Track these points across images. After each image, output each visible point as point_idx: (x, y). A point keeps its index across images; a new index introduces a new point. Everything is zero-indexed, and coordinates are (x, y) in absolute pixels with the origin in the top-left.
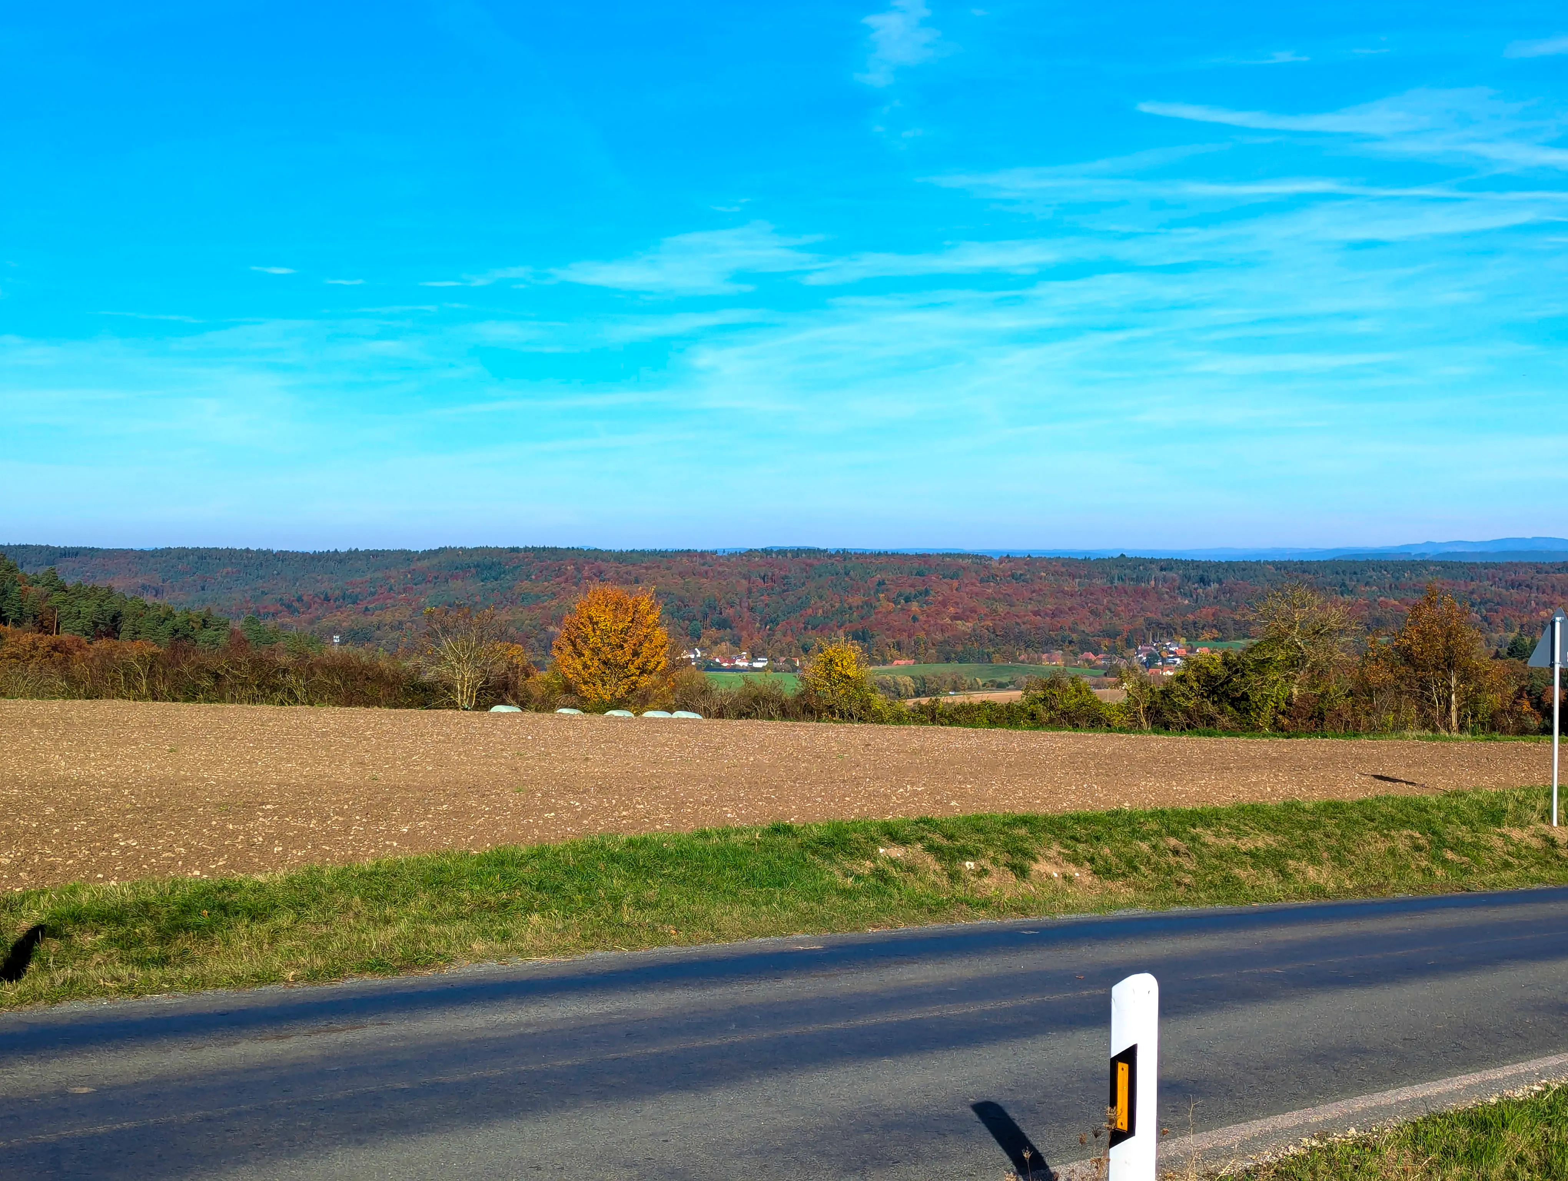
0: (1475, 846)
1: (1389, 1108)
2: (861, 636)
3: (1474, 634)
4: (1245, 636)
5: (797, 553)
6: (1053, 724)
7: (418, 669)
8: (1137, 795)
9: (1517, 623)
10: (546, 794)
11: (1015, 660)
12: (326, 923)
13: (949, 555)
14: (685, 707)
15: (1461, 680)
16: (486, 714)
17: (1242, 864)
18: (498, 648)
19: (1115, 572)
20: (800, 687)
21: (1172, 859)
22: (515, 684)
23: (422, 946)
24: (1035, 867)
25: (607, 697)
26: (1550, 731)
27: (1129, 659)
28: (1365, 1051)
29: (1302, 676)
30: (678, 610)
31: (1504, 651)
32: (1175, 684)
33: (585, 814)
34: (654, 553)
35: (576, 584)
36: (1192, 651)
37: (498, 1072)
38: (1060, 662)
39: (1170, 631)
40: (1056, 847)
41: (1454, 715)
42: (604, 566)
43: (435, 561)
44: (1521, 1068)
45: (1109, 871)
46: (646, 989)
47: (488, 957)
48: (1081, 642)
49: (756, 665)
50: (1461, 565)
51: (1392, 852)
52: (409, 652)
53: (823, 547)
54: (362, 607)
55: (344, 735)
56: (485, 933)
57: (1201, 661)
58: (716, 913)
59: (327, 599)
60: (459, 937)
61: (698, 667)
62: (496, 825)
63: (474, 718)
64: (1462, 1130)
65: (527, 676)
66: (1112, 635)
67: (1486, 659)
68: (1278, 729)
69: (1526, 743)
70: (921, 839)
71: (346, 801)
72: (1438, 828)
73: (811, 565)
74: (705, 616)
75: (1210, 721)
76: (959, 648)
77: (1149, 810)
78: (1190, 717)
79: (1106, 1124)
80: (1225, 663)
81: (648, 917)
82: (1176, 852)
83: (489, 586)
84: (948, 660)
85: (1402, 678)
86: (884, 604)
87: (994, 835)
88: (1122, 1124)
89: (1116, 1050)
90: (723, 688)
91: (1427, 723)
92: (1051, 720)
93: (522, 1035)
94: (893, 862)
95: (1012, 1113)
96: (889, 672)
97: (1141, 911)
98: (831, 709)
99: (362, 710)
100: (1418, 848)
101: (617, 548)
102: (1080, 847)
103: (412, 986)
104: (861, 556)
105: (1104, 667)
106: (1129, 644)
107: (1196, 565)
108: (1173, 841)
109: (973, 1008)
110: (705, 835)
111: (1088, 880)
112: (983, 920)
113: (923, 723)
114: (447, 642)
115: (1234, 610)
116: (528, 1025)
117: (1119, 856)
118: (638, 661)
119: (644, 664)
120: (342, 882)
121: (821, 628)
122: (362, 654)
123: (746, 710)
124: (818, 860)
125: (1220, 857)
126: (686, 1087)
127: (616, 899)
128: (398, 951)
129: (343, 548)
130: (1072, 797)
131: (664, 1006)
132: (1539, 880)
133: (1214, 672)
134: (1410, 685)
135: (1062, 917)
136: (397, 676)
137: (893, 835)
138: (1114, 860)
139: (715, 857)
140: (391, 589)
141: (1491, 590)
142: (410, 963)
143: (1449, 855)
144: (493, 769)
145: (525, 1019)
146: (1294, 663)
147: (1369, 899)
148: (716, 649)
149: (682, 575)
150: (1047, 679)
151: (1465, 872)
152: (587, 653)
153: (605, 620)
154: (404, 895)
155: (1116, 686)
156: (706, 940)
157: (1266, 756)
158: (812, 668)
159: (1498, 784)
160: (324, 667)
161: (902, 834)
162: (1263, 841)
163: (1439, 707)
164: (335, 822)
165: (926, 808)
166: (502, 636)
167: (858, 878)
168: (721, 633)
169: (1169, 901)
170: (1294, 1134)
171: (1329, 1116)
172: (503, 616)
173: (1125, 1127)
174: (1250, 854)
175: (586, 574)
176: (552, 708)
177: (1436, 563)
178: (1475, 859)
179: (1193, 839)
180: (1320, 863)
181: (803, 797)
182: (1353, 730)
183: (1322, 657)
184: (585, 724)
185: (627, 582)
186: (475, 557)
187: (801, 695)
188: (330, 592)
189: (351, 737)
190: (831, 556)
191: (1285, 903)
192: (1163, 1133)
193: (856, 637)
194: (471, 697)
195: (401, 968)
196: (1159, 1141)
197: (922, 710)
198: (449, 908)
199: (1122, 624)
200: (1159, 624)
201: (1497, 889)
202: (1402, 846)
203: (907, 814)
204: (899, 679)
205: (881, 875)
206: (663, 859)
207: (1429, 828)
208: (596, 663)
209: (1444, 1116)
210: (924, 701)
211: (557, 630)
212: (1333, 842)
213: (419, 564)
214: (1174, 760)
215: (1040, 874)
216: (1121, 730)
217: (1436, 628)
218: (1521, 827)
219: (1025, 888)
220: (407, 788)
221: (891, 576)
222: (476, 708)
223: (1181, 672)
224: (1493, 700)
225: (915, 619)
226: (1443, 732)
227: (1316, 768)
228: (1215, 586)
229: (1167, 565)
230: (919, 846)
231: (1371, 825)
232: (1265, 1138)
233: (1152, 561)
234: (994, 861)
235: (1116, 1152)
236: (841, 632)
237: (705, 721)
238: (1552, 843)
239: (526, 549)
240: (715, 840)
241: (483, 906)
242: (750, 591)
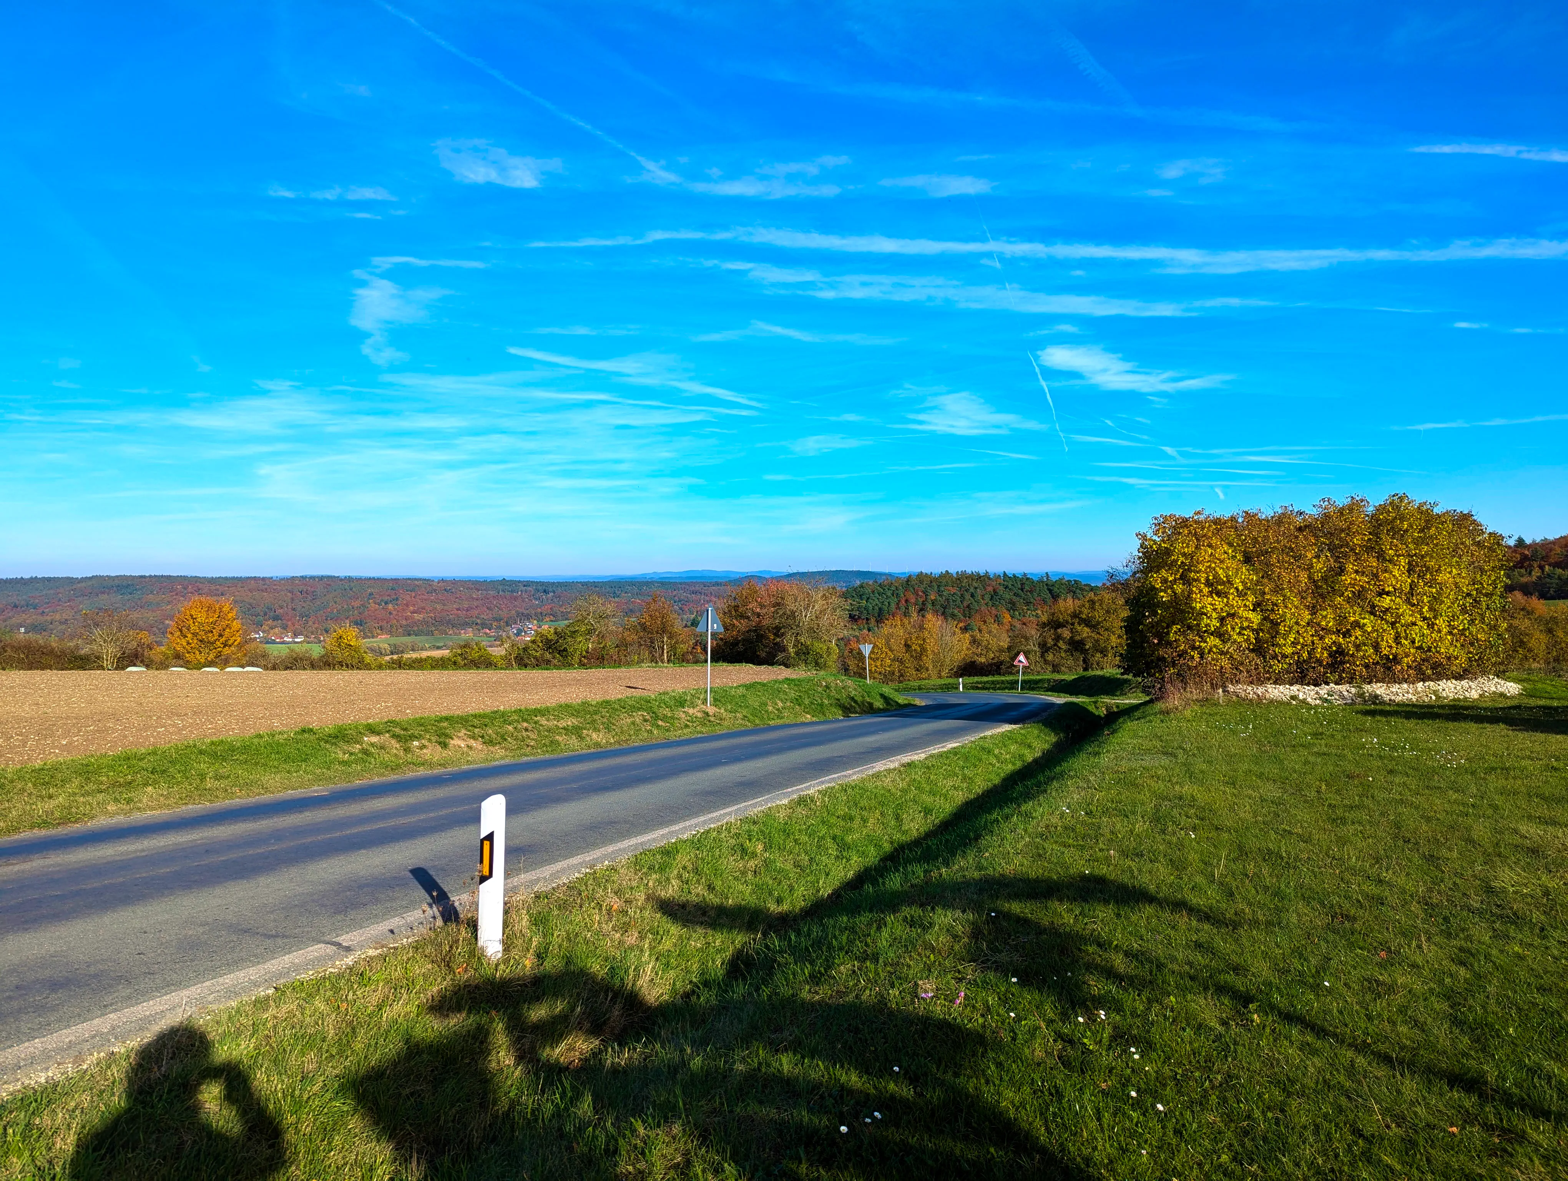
0: (672, 718)
1: (624, 849)
2: (358, 623)
3: (676, 616)
4: (566, 619)
5: (321, 578)
6: (466, 667)
7: (77, 647)
8: (508, 701)
9: (695, 611)
10: (159, 718)
11: (447, 634)
12: (8, 801)
13: (409, 579)
14: (253, 665)
15: (669, 638)
16: (122, 672)
17: (560, 734)
18: (131, 633)
19: (500, 587)
20: (323, 652)
21: (524, 734)
22: (143, 655)
23: (74, 810)
24: (452, 742)
25: (203, 661)
26: (706, 661)
27: (507, 632)
28: (615, 823)
29: (594, 638)
30: (249, 610)
31: (689, 624)
32: (530, 644)
33: (184, 728)
34: (233, 578)
35: (183, 596)
36: (540, 627)
37: (121, 880)
38: (471, 635)
39: (528, 617)
40: (463, 731)
41: (665, 655)
42: (201, 586)
43: (90, 583)
44: (687, 823)
45: (491, 742)
46: (219, 825)
47: (118, 814)
48: (482, 624)
49: (296, 640)
50: (670, 583)
51: (633, 723)
52: (72, 637)
53: (337, 575)
54: (41, 611)
55: (26, 688)
56: (116, 800)
57: (543, 632)
58: (264, 779)
59: (16, 606)
60: (98, 804)
61: (261, 642)
62: (125, 737)
63: (116, 675)
64: (658, 857)
65: (151, 649)
66: (498, 620)
67: (680, 628)
68: (582, 665)
69: (698, 667)
70: (388, 732)
71: (24, 727)
72: (655, 710)
73: (329, 585)
74: (265, 614)
75: (548, 662)
76: (415, 628)
77: (513, 709)
78: (538, 660)
79: (477, 873)
80: (556, 633)
81: (223, 784)
82: (526, 730)
83: (126, 597)
84: (409, 635)
85: (641, 638)
86: (372, 605)
87: (430, 727)
88: (486, 872)
89: (483, 836)
90: (275, 653)
91: (653, 660)
92: (465, 665)
93: (138, 857)
94: (372, 745)
95: (432, 872)
96: (376, 642)
97: (507, 761)
98: (341, 664)
99: (39, 672)
100: (646, 721)
101: (210, 576)
102: (476, 731)
103: (66, 835)
104: (359, 580)
105: (494, 636)
106: (507, 624)
107: (542, 584)
108: (525, 724)
109: (413, 819)
110: (260, 736)
111: (480, 747)
112: (422, 772)
113: (394, 669)
114: (97, 632)
115: (561, 606)
116: (143, 850)
117: (497, 734)
118: (223, 640)
119: (226, 641)
120: (20, 775)
121: (336, 619)
122: (40, 639)
123: (290, 665)
124: (328, 746)
125: (549, 731)
126: (242, 878)
127: (202, 775)
128: (57, 814)
129: (27, 576)
130: (473, 705)
131: (230, 833)
132: (701, 732)
133: (550, 638)
134: (645, 641)
135: (465, 767)
136: (63, 652)
137: (372, 730)
138: (494, 736)
139: (265, 747)
140: (60, 600)
141: (684, 595)
142: (64, 821)
143: (660, 723)
144: (125, 704)
145: (140, 847)
146: (589, 632)
147: (621, 747)
148: (272, 631)
149: (250, 590)
150: (462, 643)
151: (668, 730)
152: (189, 635)
153: (201, 617)
154: (62, 781)
155: (500, 646)
156: (259, 794)
157: (574, 679)
158: (329, 641)
159: (683, 688)
160: (13, 647)
161: (377, 729)
162: (570, 722)
163: (659, 651)
164: (16, 740)
165: (393, 715)
166: (133, 626)
167: (351, 754)
168: (275, 623)
169: (522, 755)
170: (576, 867)
171: (595, 856)
172: (134, 615)
173: (487, 874)
174: (564, 728)
175: (189, 590)
176: (166, 667)
177: (658, 583)
178: (672, 724)
179: (536, 723)
180: (599, 731)
181: (321, 713)
182: (618, 664)
183: (603, 629)
184: (188, 676)
185: (216, 595)
186: (116, 581)
187: (323, 656)
188: (17, 603)
189: (30, 689)
190: (341, 580)
191: (580, 752)
192: (508, 875)
193: (356, 624)
194: (113, 663)
195: (59, 824)
196: (505, 879)
197: (393, 662)
198: (91, 787)
199: (504, 614)
200: (523, 614)
201: (682, 738)
202: (638, 720)
203: (382, 718)
204: (381, 646)
205: (366, 752)
206: (233, 751)
207: (650, 710)
208: (195, 641)
209: (650, 851)
210: (395, 657)
211: (171, 622)
212: (605, 720)
213: (79, 585)
214: (528, 683)
215: (455, 746)
216: (502, 669)
217: (657, 613)
218: (693, 707)
219: (445, 753)
220: (68, 717)
221: (376, 590)
222: (116, 669)
223: (533, 638)
224: (683, 648)
225: (390, 613)
226: (660, 664)
227: (598, 684)
228: (552, 594)
229: (527, 584)
230: (387, 735)
231: (624, 710)
232: (563, 871)
233: (519, 582)
234: (430, 740)
235: (484, 887)
236: (347, 621)
237: (264, 672)
238: (707, 714)
239: (150, 576)
240: (266, 738)
241: (115, 785)
242: (292, 599)
